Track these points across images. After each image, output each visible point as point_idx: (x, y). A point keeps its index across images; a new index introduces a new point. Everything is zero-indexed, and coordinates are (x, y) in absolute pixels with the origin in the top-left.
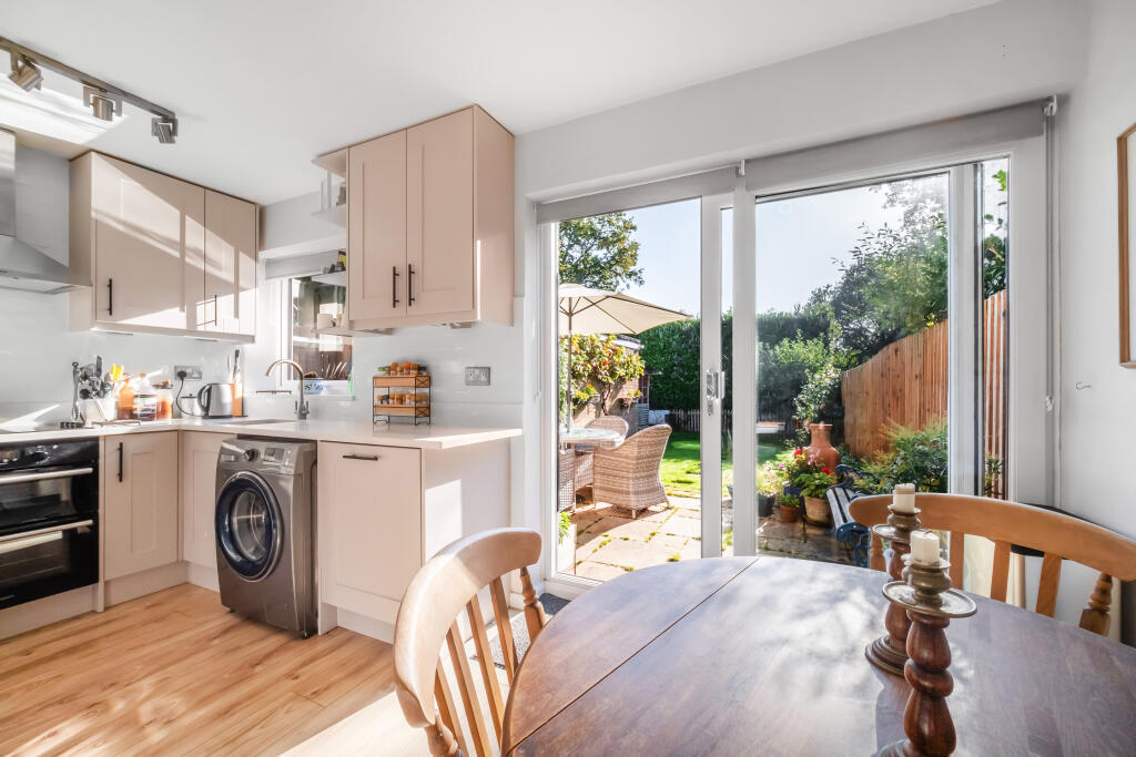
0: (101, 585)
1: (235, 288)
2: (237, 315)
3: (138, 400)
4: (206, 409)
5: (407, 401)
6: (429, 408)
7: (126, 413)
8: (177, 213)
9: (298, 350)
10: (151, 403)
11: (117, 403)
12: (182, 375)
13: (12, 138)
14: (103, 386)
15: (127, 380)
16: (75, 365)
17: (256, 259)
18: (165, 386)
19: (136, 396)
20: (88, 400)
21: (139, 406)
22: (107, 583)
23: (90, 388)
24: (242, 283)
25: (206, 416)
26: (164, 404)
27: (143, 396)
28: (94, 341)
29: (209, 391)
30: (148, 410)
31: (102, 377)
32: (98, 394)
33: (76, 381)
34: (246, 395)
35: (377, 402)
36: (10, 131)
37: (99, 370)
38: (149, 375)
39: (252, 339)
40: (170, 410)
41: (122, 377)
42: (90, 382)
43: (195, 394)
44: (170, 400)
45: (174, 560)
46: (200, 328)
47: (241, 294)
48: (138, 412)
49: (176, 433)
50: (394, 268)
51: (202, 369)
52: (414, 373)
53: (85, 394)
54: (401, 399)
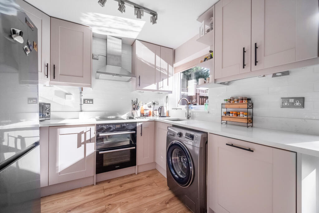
0: (137, 166)
1: (168, 77)
2: (168, 85)
3: (145, 111)
4: (160, 114)
5: (241, 115)
6: (252, 119)
7: (143, 115)
8: (154, 54)
9: (183, 96)
10: (148, 111)
11: (140, 112)
12: (154, 104)
13: (121, 40)
14: (138, 107)
15: (143, 105)
16: (132, 101)
17: (173, 67)
18: (150, 107)
19: (144, 110)
20: (135, 111)
21: (145, 112)
22: (138, 166)
23: (135, 107)
24: (169, 75)
25: (160, 116)
26: (150, 112)
27: (146, 110)
28: (136, 94)
29: (161, 108)
30: (147, 114)
31: (138, 104)
32: (137, 109)
33: (133, 105)
34: (169, 110)
35: (223, 115)
36: (120, 39)
37: (137, 102)
38: (147, 104)
39: (171, 92)
40: (151, 114)
41: (141, 104)
42: (135, 106)
43: (158, 109)
44: (152, 111)
45: (153, 162)
46: (159, 89)
47: (169, 78)
48: (145, 114)
49: (154, 122)
50: (244, 48)
51: (158, 102)
52: (245, 102)
53: (134, 109)
54: (237, 114)
